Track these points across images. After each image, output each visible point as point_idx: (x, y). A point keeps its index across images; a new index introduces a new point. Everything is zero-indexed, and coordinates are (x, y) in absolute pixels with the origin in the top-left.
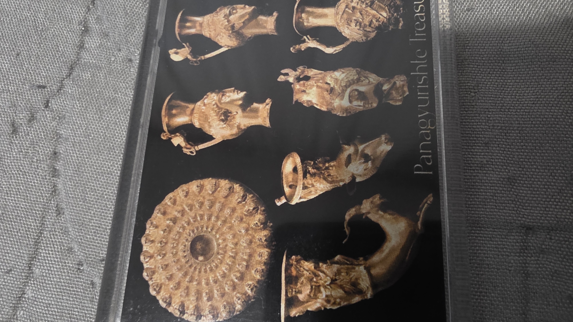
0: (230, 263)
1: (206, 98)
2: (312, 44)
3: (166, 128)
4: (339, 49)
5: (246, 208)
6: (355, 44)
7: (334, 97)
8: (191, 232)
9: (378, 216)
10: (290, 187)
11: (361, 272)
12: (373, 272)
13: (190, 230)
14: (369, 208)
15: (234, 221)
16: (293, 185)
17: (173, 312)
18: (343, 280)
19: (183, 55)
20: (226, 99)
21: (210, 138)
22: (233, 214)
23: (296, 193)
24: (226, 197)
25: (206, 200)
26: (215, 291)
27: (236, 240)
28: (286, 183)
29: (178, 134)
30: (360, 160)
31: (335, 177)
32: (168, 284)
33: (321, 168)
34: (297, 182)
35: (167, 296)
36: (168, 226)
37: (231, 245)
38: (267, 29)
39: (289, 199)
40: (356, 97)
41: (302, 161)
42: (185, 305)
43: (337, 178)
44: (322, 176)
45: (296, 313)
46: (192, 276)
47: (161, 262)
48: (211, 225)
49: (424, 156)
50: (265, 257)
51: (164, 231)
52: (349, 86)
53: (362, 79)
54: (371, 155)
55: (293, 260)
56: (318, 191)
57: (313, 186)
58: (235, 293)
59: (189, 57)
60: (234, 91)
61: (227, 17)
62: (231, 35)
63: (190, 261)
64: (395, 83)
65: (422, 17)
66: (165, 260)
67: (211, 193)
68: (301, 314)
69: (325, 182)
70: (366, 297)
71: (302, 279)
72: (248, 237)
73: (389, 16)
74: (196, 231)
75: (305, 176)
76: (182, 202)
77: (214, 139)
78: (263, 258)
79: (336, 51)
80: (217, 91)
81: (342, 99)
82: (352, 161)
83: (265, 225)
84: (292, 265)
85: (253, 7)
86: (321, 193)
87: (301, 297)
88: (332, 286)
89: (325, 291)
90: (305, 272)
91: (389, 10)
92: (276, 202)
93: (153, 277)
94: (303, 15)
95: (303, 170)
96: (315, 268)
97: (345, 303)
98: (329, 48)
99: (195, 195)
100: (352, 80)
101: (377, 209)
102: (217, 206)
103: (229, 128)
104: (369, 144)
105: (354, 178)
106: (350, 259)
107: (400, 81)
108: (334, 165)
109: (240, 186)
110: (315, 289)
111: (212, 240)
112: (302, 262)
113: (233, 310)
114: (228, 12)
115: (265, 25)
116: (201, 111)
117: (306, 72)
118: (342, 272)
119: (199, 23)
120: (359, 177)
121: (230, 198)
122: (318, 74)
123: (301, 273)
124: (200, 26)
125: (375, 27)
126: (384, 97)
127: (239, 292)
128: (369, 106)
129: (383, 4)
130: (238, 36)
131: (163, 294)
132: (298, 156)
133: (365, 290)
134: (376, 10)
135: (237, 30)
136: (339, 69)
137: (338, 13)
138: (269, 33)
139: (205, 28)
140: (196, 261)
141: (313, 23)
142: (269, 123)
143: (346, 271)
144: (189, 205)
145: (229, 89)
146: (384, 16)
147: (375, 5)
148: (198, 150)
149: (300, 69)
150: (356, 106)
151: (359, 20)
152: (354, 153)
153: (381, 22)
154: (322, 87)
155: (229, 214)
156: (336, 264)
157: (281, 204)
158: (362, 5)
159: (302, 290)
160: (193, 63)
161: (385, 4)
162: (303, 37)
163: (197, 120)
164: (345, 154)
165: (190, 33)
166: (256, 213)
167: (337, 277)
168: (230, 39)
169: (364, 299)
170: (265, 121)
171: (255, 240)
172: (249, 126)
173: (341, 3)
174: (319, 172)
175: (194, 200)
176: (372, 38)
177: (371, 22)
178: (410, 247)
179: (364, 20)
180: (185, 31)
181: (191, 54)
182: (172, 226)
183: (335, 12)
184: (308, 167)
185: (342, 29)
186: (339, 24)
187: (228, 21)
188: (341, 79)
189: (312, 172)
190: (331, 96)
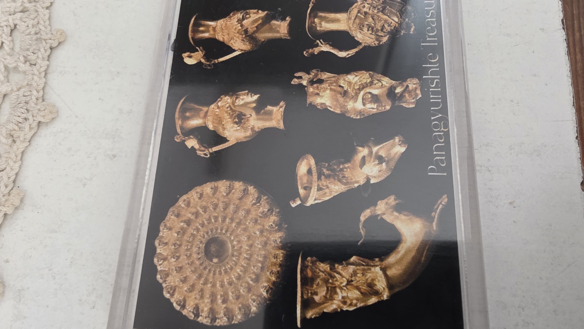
0: (245, 265)
1: (220, 101)
2: (325, 48)
3: (180, 130)
4: (351, 53)
5: (261, 209)
6: (368, 49)
7: (348, 100)
8: (205, 234)
9: (392, 217)
10: (305, 188)
11: (377, 273)
12: (389, 273)
13: (204, 232)
14: (384, 209)
15: (249, 223)
16: (308, 187)
17: (187, 315)
18: (359, 281)
19: (196, 59)
20: (240, 102)
21: (224, 140)
22: (248, 216)
23: (311, 195)
24: (240, 199)
25: (220, 202)
26: (230, 293)
27: (251, 242)
28: (301, 185)
29: (191, 136)
30: (374, 161)
31: (349, 178)
32: (183, 287)
33: (335, 169)
34: (311, 184)
35: (181, 298)
36: (182, 228)
37: (245, 247)
38: (280, 33)
39: (304, 200)
40: (370, 100)
41: (317, 163)
42: (200, 308)
43: (352, 179)
44: (336, 178)
45: (312, 315)
46: (206, 278)
47: (175, 265)
48: (225, 227)
49: (438, 158)
50: (281, 259)
51: (178, 233)
52: (363, 89)
53: (376, 82)
54: (385, 157)
55: (308, 261)
56: (333, 192)
57: (328, 187)
58: (250, 295)
59: (203, 60)
60: (248, 95)
61: (240, 21)
62: (245, 39)
63: (204, 263)
64: (407, 86)
65: (433, 22)
66: (179, 262)
67: (225, 194)
68: (317, 316)
69: (339, 184)
70: (382, 299)
71: (318, 280)
72: (262, 239)
73: (401, 21)
74: (210, 233)
75: (319, 178)
76: (195, 205)
77: (228, 141)
78: (279, 260)
79: (348, 54)
80: (231, 93)
81: (356, 101)
82: (367, 162)
83: (279, 227)
84: (307, 266)
85: (266, 12)
86: (336, 194)
87: (317, 298)
88: (348, 287)
89: (342, 292)
90: (321, 274)
91: (400, 15)
92: (291, 204)
93: (167, 279)
94: (316, 20)
95: (317, 172)
96: (331, 269)
97: (362, 305)
98: (342, 52)
99: (209, 197)
100: (366, 83)
101: (392, 210)
102: (232, 207)
103: (243, 130)
104: (383, 146)
105: (368, 179)
106: (366, 260)
107: (412, 84)
108: (348, 167)
109: (254, 188)
110: (331, 290)
111: (227, 242)
112: (318, 264)
113: (249, 312)
114: (241, 17)
115: (278, 29)
116: (215, 114)
117: (320, 76)
118: (358, 273)
119: (213, 27)
120: (373, 178)
121: (245, 200)
122: (331, 77)
123: (317, 274)
124: (213, 30)
125: (387, 32)
126: (397, 99)
127: (254, 294)
128: (382, 108)
129: (394, 10)
130: (251, 40)
131: (177, 296)
132: (312, 158)
133: (381, 291)
134: (387, 16)
135: (250, 34)
136: (352, 73)
137: (351, 18)
138: (282, 37)
139: (218, 32)
140: (211, 263)
141: (325, 28)
142: (283, 125)
143: (362, 272)
144: (203, 207)
145: (243, 92)
146: (396, 21)
147: (387, 11)
148: (212, 152)
149: (314, 73)
150: (369, 108)
151: (371, 25)
152: (368, 155)
153: (393, 27)
154: (335, 90)
155: (243, 216)
156: (352, 265)
157: (296, 205)
158: (374, 10)
159: (318, 291)
160: (207, 67)
161: (397, 10)
162: (316, 41)
163: (211, 123)
164: (360, 156)
165: (203, 37)
166: (270, 215)
167: (353, 279)
168: (243, 43)
169: (380, 300)
170: (279, 124)
171: (270, 241)
172: (263, 128)
173: (353, 9)
174: (334, 174)
175: (208, 202)
176: (384, 42)
177: (383, 27)
178: (425, 248)
179: (376, 25)
180: (198, 35)
181: (205, 57)
182: (186, 228)
183: (348, 17)
184: (322, 169)
185: (354, 34)
186: (352, 29)
187: (242, 26)
188: (354, 82)
189: (327, 174)
190: (344, 99)
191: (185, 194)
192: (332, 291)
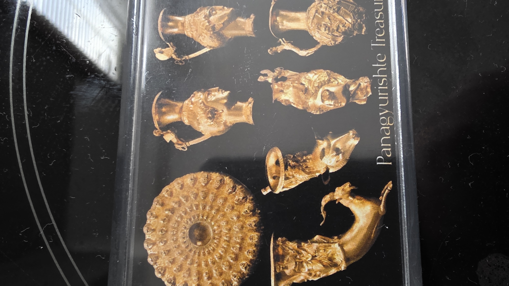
0: (225, 246)
1: (193, 97)
2: (288, 47)
3: (158, 125)
4: (311, 52)
5: (237, 197)
6: (325, 47)
7: (309, 97)
8: (188, 220)
9: (348, 201)
10: (274, 178)
11: (336, 248)
12: (346, 248)
13: (187, 219)
14: (341, 194)
15: (227, 210)
16: (276, 176)
18: (322, 256)
19: (168, 55)
20: (211, 98)
21: (200, 134)
22: (225, 204)
23: (279, 183)
24: (218, 188)
25: (200, 192)
26: (214, 271)
27: (230, 226)
28: (270, 175)
29: (169, 131)
30: (332, 153)
31: (311, 168)
33: (299, 160)
34: (279, 174)
35: (171, 277)
36: (167, 216)
37: (225, 231)
38: (245, 31)
39: (273, 189)
40: (328, 97)
41: (283, 156)
42: (188, 284)
43: (313, 169)
44: (301, 168)
46: (192, 259)
47: (163, 248)
48: (206, 214)
49: (384, 149)
50: (256, 240)
51: (164, 220)
52: (321, 86)
53: (332, 80)
54: (342, 149)
55: (279, 241)
56: (298, 181)
57: (293, 177)
58: (231, 272)
59: (174, 56)
60: (219, 91)
61: (207, 17)
62: (213, 36)
63: (189, 245)
64: (360, 84)
65: (381, 24)
66: (167, 246)
67: (204, 185)
69: (303, 173)
70: (340, 270)
71: (288, 257)
72: (239, 224)
73: (353, 22)
74: (193, 219)
75: (286, 168)
76: (178, 194)
77: (203, 135)
78: (254, 241)
79: (308, 53)
80: (203, 90)
81: (315, 98)
82: (326, 154)
83: (253, 212)
84: (278, 245)
85: (231, 9)
86: (301, 183)
87: (287, 272)
88: (313, 261)
89: (307, 266)
90: (290, 251)
91: (353, 16)
92: (263, 192)
93: (157, 261)
94: (278, 18)
95: (284, 163)
96: (298, 247)
97: (324, 275)
98: (302, 51)
99: (190, 187)
100: (324, 81)
101: (347, 195)
102: (211, 196)
103: (216, 125)
104: (339, 139)
105: (327, 169)
106: (327, 238)
107: (364, 82)
108: (311, 158)
109: (229, 178)
111: (208, 227)
112: (287, 243)
114: (208, 13)
115: (244, 27)
116: (189, 109)
117: (283, 74)
118: (320, 250)
119: (181, 23)
120: (332, 168)
121: (222, 189)
122: (294, 75)
123: (287, 252)
124: (182, 26)
125: (342, 32)
126: (351, 97)
127: (234, 271)
128: (338, 105)
129: (348, 11)
130: (219, 37)
131: (167, 276)
132: (279, 150)
133: (339, 264)
134: (342, 16)
135: (217, 31)
136: (312, 71)
137: (309, 18)
138: (248, 35)
139: (187, 27)
140: (195, 245)
141: (287, 27)
142: (252, 120)
143: (323, 248)
144: (185, 196)
145: (214, 88)
146: (349, 21)
147: (341, 11)
148: (189, 146)
149: (278, 71)
150: (327, 105)
151: (328, 24)
152: (327, 147)
153: (347, 27)
154: (297, 87)
155: (222, 203)
156: (315, 243)
157: (267, 193)
158: (330, 10)
159: (288, 266)
160: (178, 63)
161: (350, 10)
162: (279, 40)
163: (186, 118)
164: (320, 148)
165: (173, 33)
166: (245, 202)
167: (317, 254)
168: (211, 40)
169: (339, 271)
170: (249, 119)
171: (246, 225)
172: (235, 123)
173: (311, 8)
174: (298, 164)
175: (189, 192)
176: (339, 42)
177: (338, 27)
178: (375, 226)
179: (332, 25)
180: (168, 30)
181: (176, 53)
182: (171, 215)
183: (307, 17)
184: (288, 160)
185: (313, 33)
186: (311, 29)
187: (209, 22)
188: (314, 80)
189: (292, 165)
190: (305, 96)
191: (168, 185)
192: (300, 265)
